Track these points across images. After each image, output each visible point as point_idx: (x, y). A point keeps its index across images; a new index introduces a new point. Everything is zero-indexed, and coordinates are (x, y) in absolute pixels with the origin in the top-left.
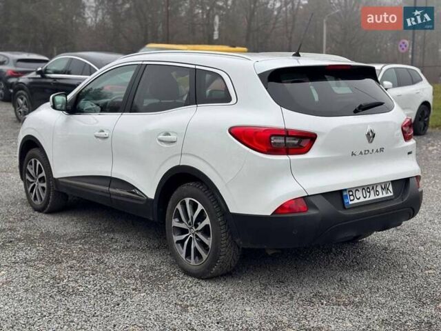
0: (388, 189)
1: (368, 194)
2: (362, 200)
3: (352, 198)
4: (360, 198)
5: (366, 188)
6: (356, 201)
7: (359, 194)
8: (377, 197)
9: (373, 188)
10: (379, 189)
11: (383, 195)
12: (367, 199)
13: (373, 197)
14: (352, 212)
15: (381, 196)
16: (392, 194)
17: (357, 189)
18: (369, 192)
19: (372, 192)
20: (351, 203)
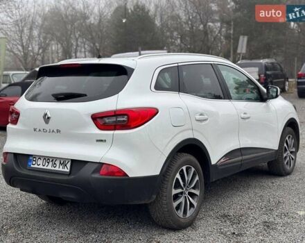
0: (66, 165)
1: (47, 164)
2: (41, 167)
3: (34, 163)
4: (40, 165)
5: (47, 159)
6: (36, 166)
7: (40, 162)
8: (53, 168)
9: (52, 161)
10: (58, 163)
11: (59, 168)
12: (45, 167)
13: (50, 167)
14: (31, 173)
15: (57, 169)
16: (68, 171)
17: (40, 157)
18: (49, 163)
19: (51, 163)
20: (32, 166)
